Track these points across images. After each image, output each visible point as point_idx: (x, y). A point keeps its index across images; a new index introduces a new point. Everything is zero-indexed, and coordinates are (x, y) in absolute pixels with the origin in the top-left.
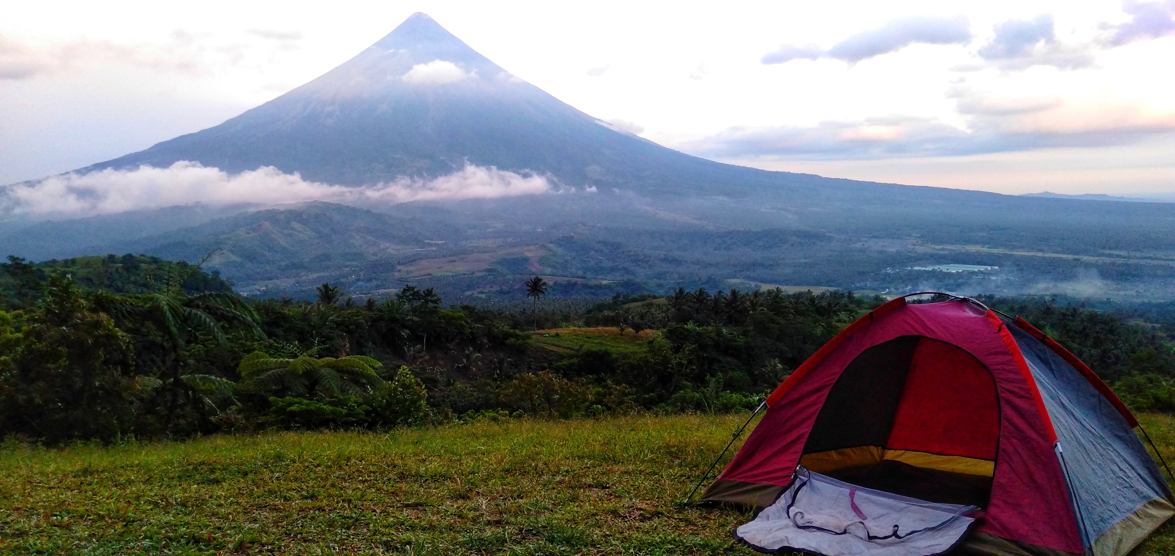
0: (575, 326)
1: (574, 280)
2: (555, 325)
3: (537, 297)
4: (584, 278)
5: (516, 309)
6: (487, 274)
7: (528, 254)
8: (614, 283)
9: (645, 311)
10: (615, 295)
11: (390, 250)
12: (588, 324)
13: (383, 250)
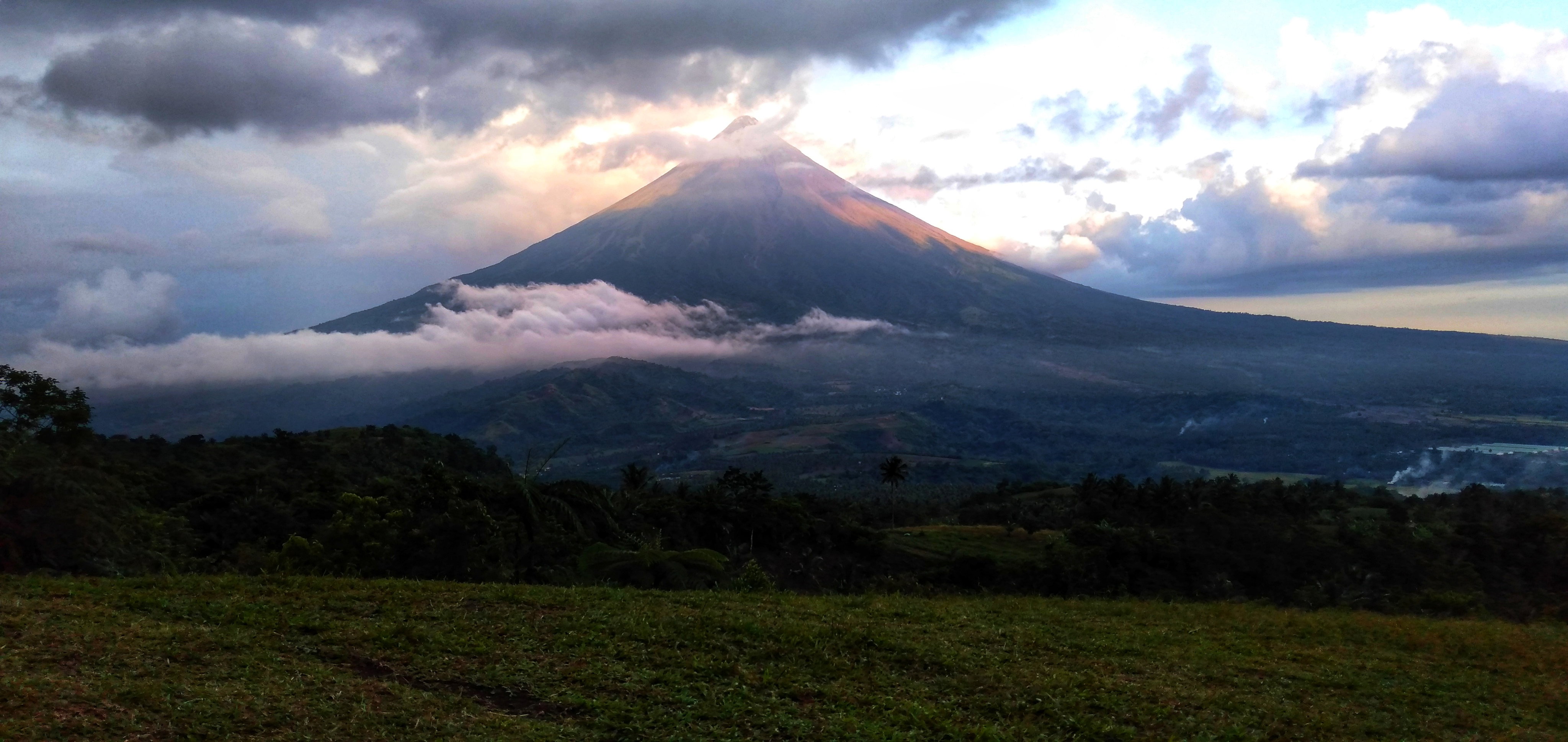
0: (945, 522)
1: (945, 460)
2: (919, 521)
3: (894, 484)
4: (959, 458)
5: (868, 500)
6: (828, 450)
7: (882, 426)
8: (1000, 465)
9: (1041, 504)
10: (1001, 482)
11: (705, 420)
12: (963, 521)
13: (696, 419)
